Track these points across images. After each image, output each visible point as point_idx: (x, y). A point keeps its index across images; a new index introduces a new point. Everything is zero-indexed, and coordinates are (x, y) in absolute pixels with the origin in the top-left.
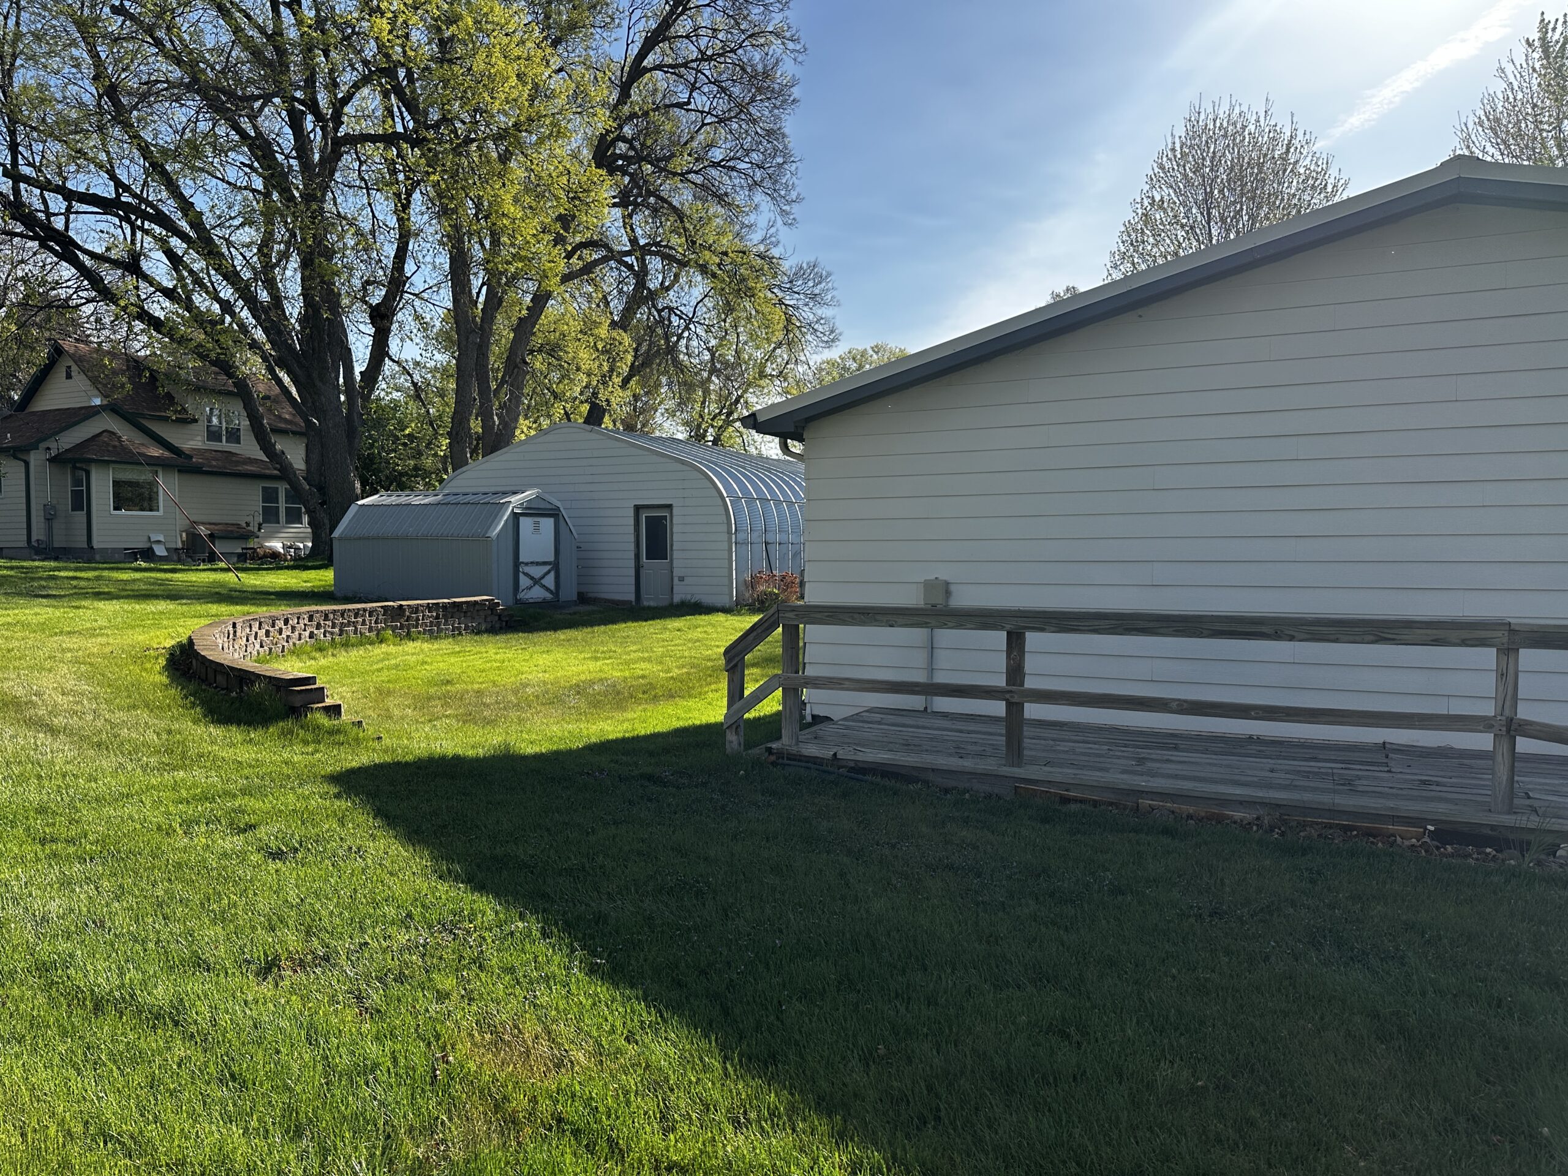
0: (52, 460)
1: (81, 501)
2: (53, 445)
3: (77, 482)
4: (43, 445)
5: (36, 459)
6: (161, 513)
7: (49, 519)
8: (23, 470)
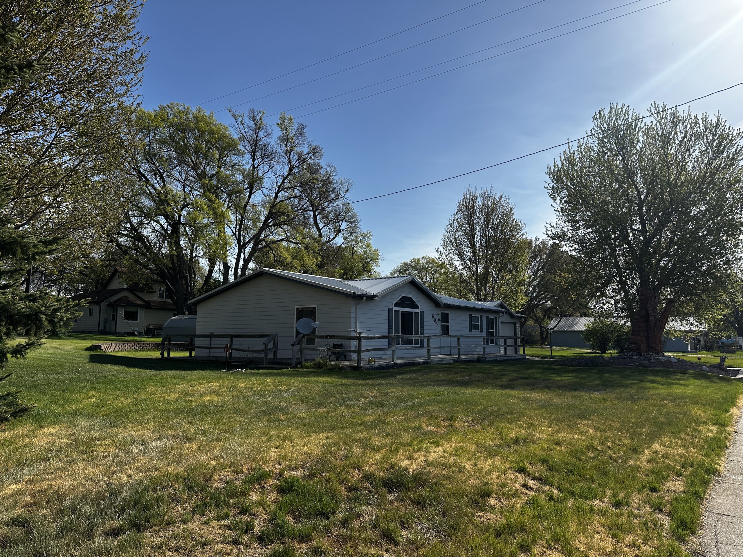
0: (108, 305)
1: (114, 318)
2: (108, 301)
3: (114, 312)
4: (106, 300)
5: (103, 305)
6: (138, 321)
7: (105, 323)
8: (99, 308)
